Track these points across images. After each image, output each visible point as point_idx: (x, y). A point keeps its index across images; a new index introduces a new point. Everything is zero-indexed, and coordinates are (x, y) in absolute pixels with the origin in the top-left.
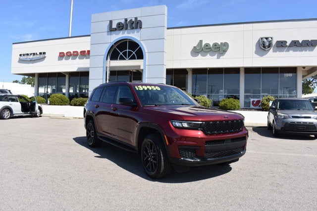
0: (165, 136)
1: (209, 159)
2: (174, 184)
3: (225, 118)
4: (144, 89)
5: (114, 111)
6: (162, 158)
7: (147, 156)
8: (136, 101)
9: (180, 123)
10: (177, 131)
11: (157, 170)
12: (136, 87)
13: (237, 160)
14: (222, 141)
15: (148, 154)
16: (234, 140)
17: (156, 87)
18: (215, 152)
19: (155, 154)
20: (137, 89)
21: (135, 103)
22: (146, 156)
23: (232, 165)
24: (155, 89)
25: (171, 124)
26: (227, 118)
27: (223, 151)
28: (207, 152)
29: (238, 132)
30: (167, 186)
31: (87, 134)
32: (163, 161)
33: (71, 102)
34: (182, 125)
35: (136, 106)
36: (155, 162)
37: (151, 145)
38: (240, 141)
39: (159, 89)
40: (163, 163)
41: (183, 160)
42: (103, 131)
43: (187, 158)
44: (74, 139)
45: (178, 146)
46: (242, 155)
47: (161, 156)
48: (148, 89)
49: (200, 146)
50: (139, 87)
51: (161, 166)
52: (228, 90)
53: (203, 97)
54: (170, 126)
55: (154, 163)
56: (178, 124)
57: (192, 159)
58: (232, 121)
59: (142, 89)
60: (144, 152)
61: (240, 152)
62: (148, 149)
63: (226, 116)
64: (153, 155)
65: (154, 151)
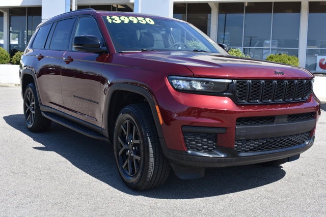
0: (157, 108)
1: (243, 154)
2: (173, 201)
3: (276, 73)
4: (123, 22)
5: (68, 63)
6: (151, 150)
7: (125, 147)
8: (106, 44)
9: (187, 81)
10: (181, 98)
11: (142, 174)
12: (108, 18)
13: (297, 157)
14: (270, 119)
15: (125, 143)
16: (292, 117)
17: (147, 19)
18: (255, 140)
19: (137, 142)
20: (110, 21)
21: (103, 46)
22: (122, 147)
23: (285, 166)
24: (144, 22)
25: (168, 84)
26: (282, 73)
27: (270, 139)
28: (238, 141)
29: (301, 103)
30: (159, 205)
31: (25, 108)
32: (151, 155)
33: (13, 59)
34: (191, 86)
35: (106, 52)
36: (138, 158)
37: (131, 125)
38: (304, 120)
39: (152, 23)
40: (152, 160)
41: (192, 155)
42: (51, 103)
43: (199, 150)
44: (5, 118)
45: (182, 126)
46: (306, 148)
47: (148, 145)
48: (131, 22)
49: (226, 128)
50: (113, 17)
51: (148, 165)
52: (279, 40)
53: (236, 52)
54: (166, 87)
55: (137, 160)
56: (183, 84)
57: (210, 152)
58: (291, 81)
59: (119, 21)
60: (119, 139)
61: (304, 142)
62: (126, 133)
63: (279, 71)
64: (135, 145)
65: (137, 137)
